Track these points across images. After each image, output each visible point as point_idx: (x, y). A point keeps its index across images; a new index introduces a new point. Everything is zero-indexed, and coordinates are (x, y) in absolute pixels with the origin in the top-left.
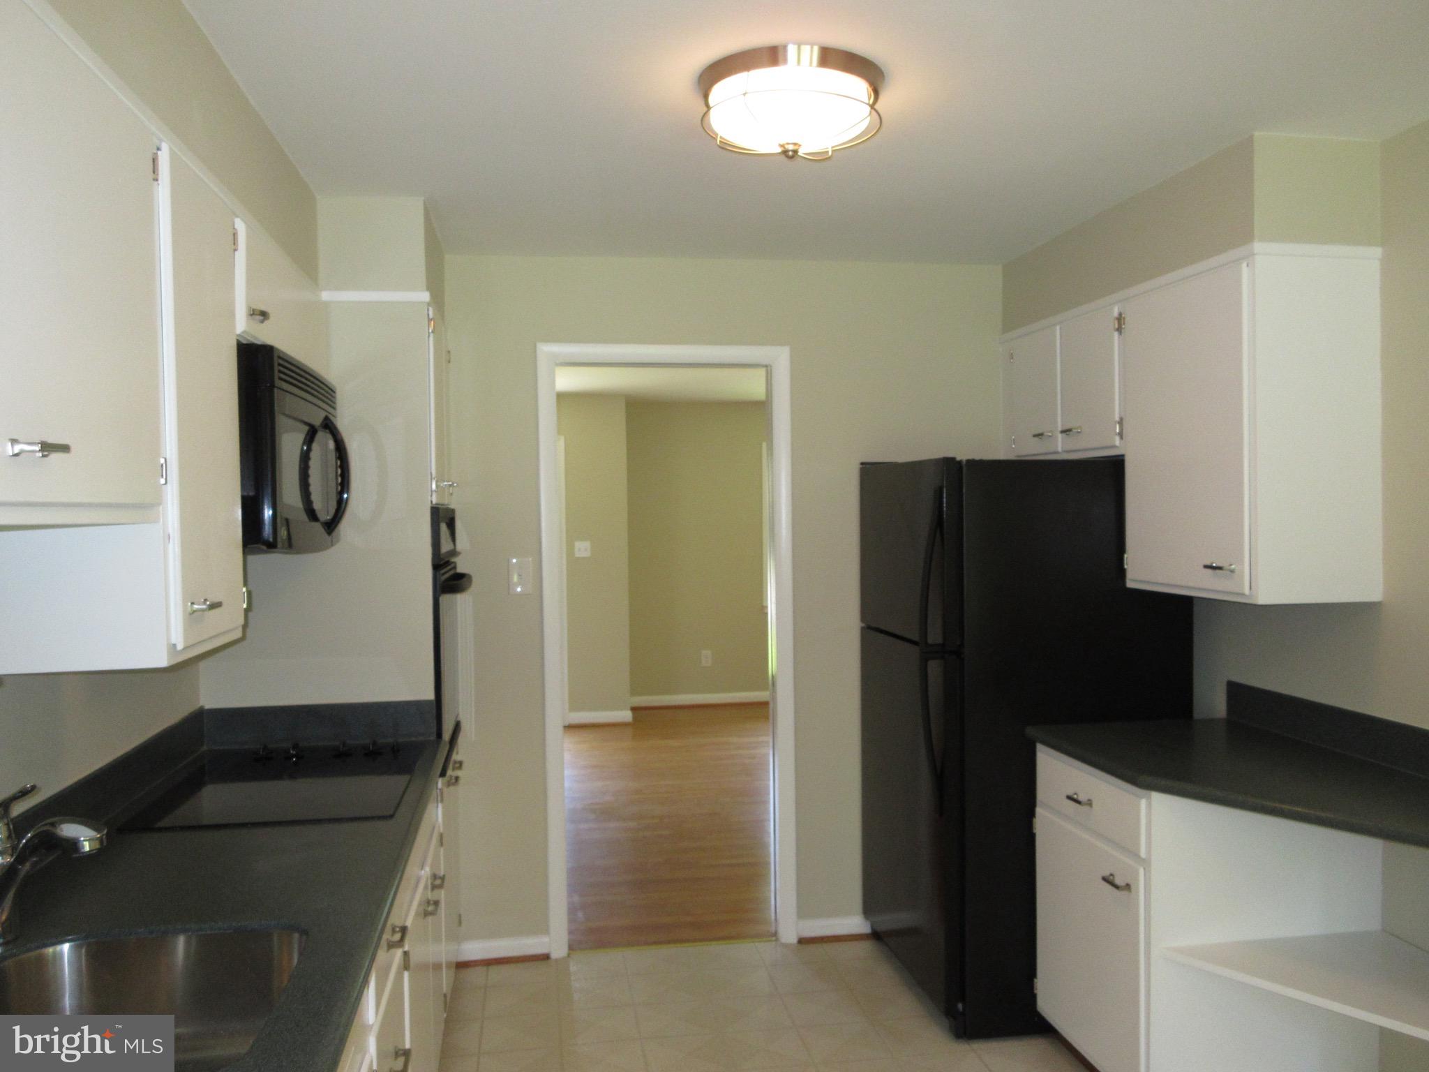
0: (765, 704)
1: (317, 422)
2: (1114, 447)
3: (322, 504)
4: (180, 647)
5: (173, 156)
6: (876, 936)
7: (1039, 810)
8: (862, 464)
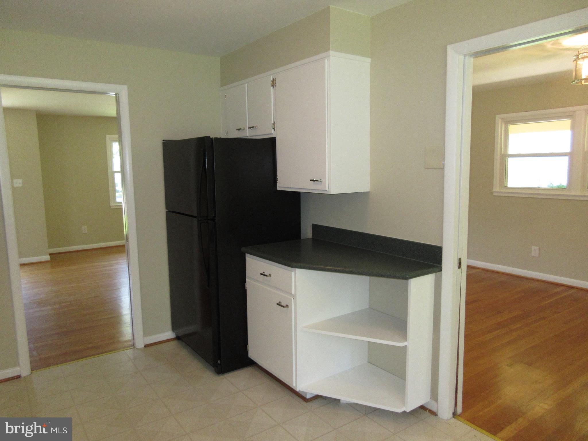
2: (272, 134)
6: (178, 338)
7: (247, 280)
8: (163, 140)
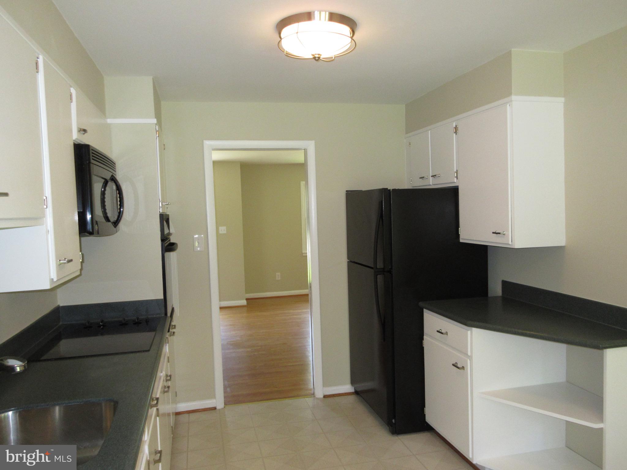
0: (307, 295)
1: (108, 177)
2: (454, 182)
3: (112, 215)
4: (55, 280)
5: (44, 61)
6: (357, 393)
7: (425, 337)
8: (347, 191)
